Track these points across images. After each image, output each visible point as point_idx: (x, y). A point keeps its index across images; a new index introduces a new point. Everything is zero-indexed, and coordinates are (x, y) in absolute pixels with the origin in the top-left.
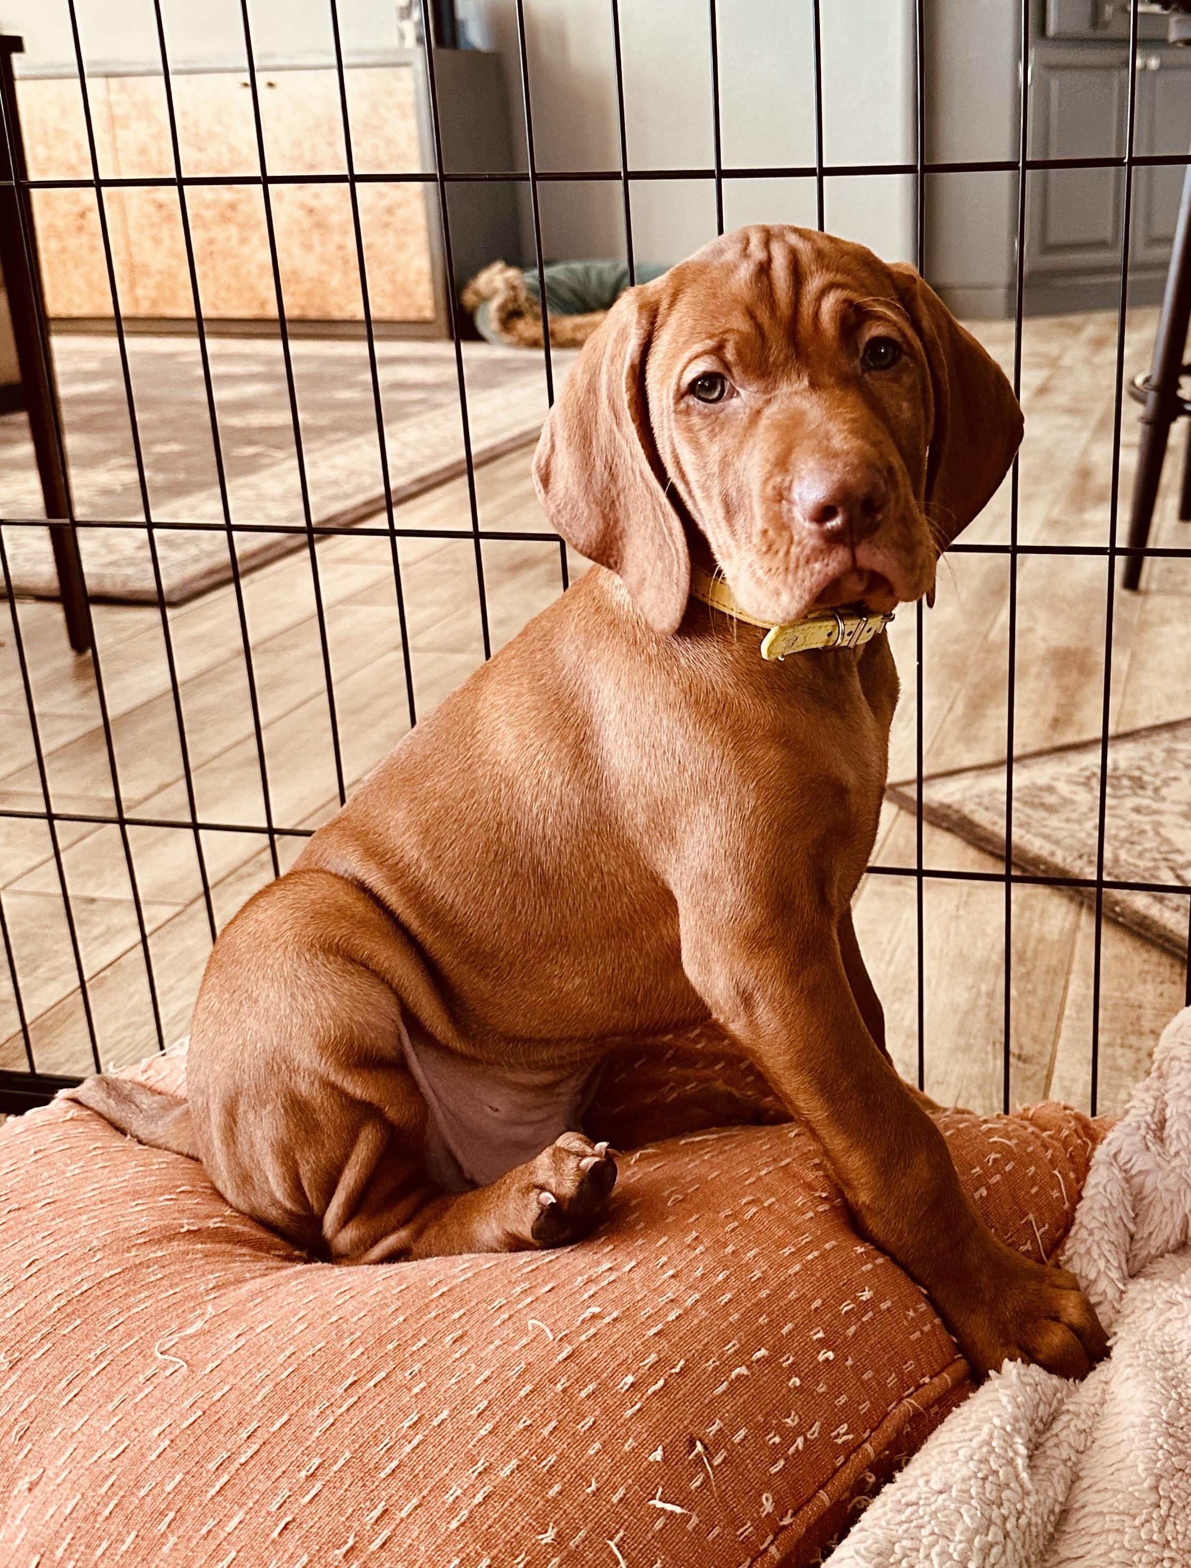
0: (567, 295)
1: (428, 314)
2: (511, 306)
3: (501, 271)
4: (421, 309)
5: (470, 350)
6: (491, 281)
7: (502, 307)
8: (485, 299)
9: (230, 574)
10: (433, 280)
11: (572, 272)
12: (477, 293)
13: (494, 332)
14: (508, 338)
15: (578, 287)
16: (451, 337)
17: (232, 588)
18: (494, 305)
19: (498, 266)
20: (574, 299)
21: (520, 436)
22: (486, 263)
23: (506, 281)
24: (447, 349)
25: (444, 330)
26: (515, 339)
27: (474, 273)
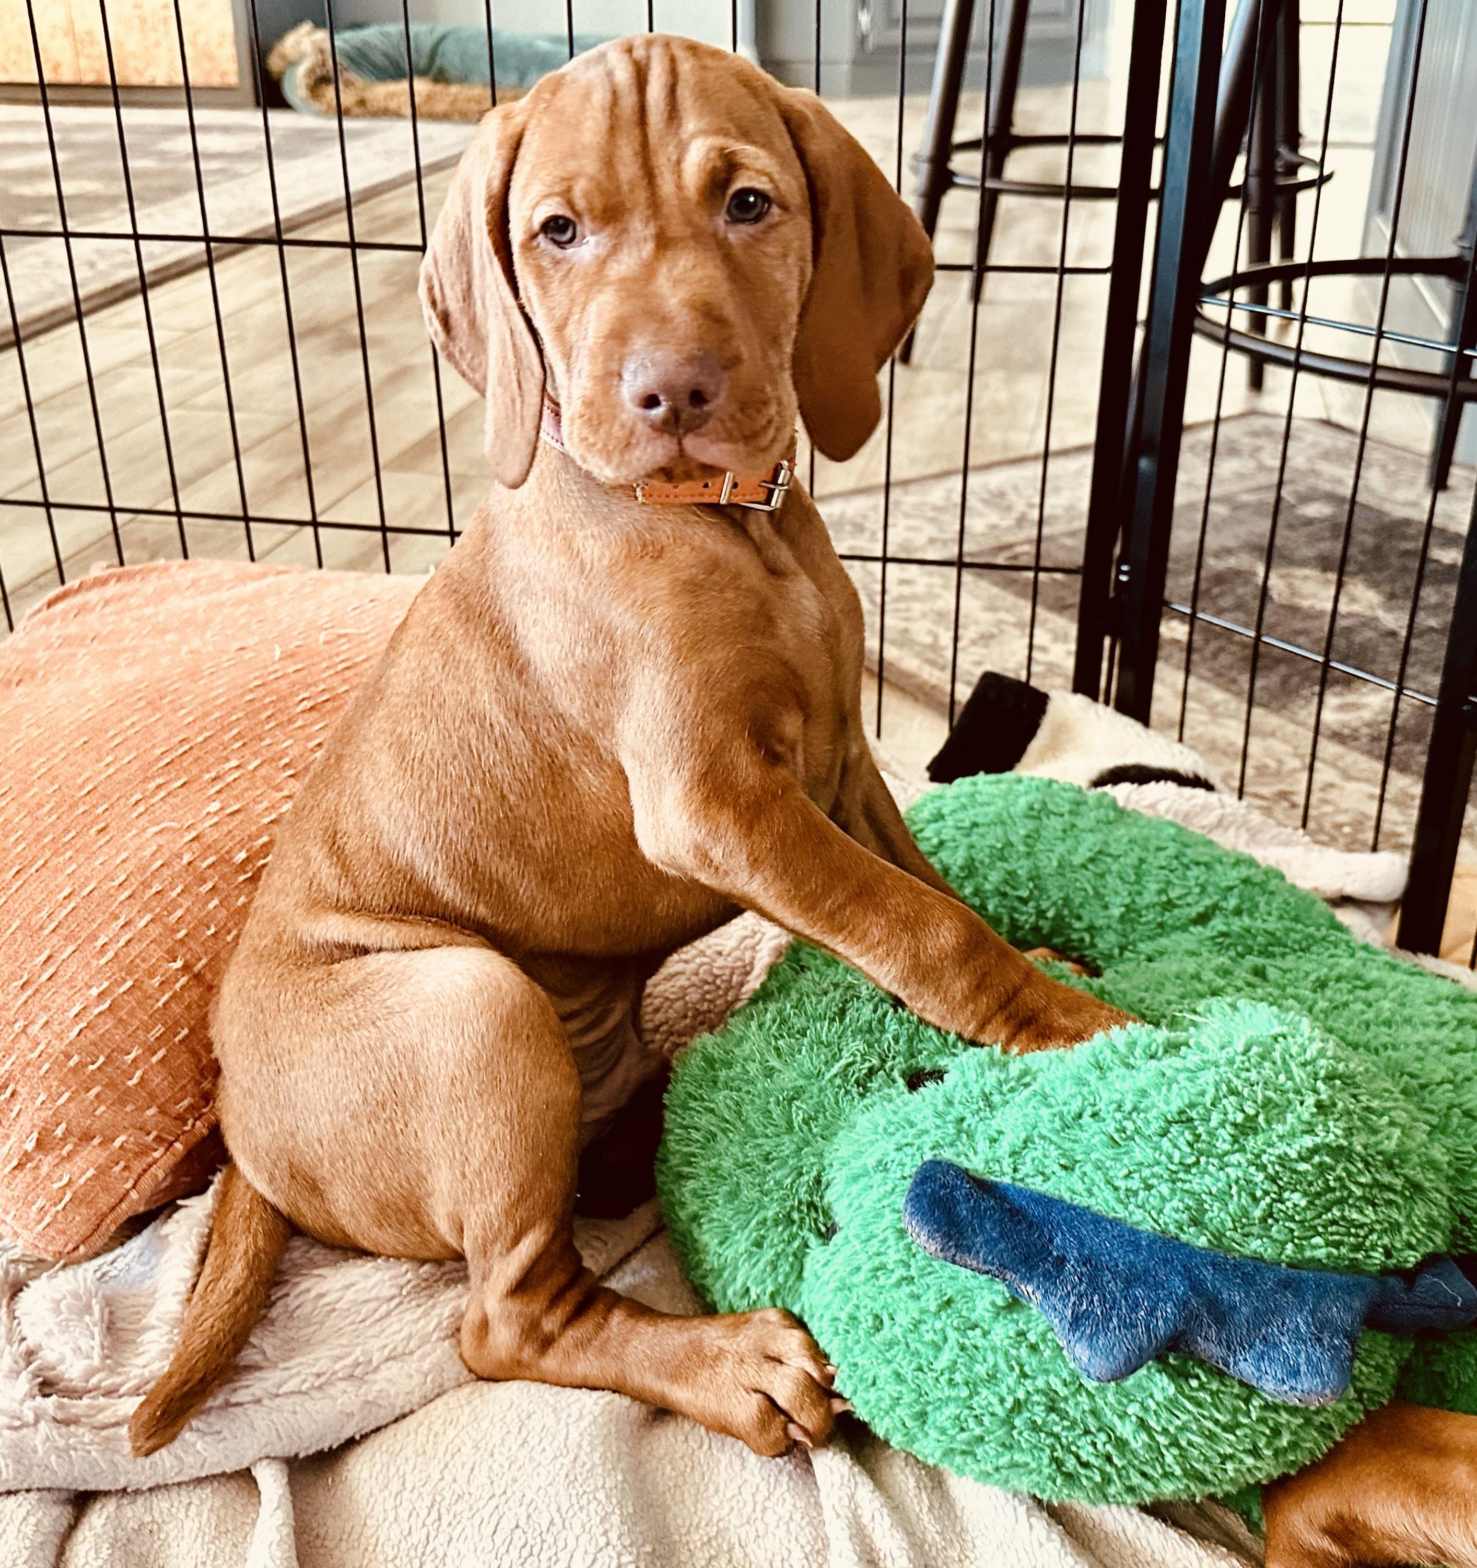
0: (379, 60)
1: (233, 79)
2: (319, 72)
3: (309, 34)
4: (224, 74)
5: (277, 118)
6: (298, 43)
7: (311, 71)
8: (293, 64)
9: (12, 337)
10: (237, 44)
11: (386, 35)
12: (283, 57)
13: (302, 100)
14: (316, 106)
15: (391, 52)
16: (258, 104)
17: (14, 352)
18: (302, 70)
19: (306, 27)
20: (387, 63)
21: (319, 208)
22: (295, 23)
23: (313, 43)
24: (255, 118)
25: (251, 98)
26: (324, 107)
27: (280, 34)
